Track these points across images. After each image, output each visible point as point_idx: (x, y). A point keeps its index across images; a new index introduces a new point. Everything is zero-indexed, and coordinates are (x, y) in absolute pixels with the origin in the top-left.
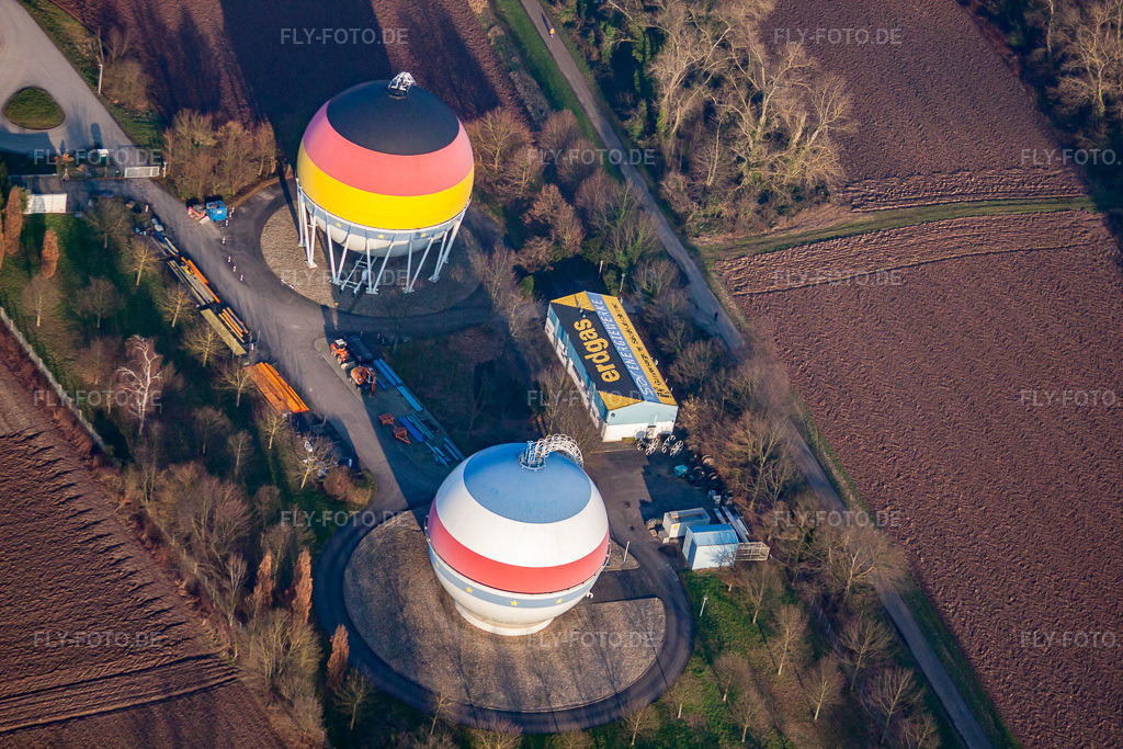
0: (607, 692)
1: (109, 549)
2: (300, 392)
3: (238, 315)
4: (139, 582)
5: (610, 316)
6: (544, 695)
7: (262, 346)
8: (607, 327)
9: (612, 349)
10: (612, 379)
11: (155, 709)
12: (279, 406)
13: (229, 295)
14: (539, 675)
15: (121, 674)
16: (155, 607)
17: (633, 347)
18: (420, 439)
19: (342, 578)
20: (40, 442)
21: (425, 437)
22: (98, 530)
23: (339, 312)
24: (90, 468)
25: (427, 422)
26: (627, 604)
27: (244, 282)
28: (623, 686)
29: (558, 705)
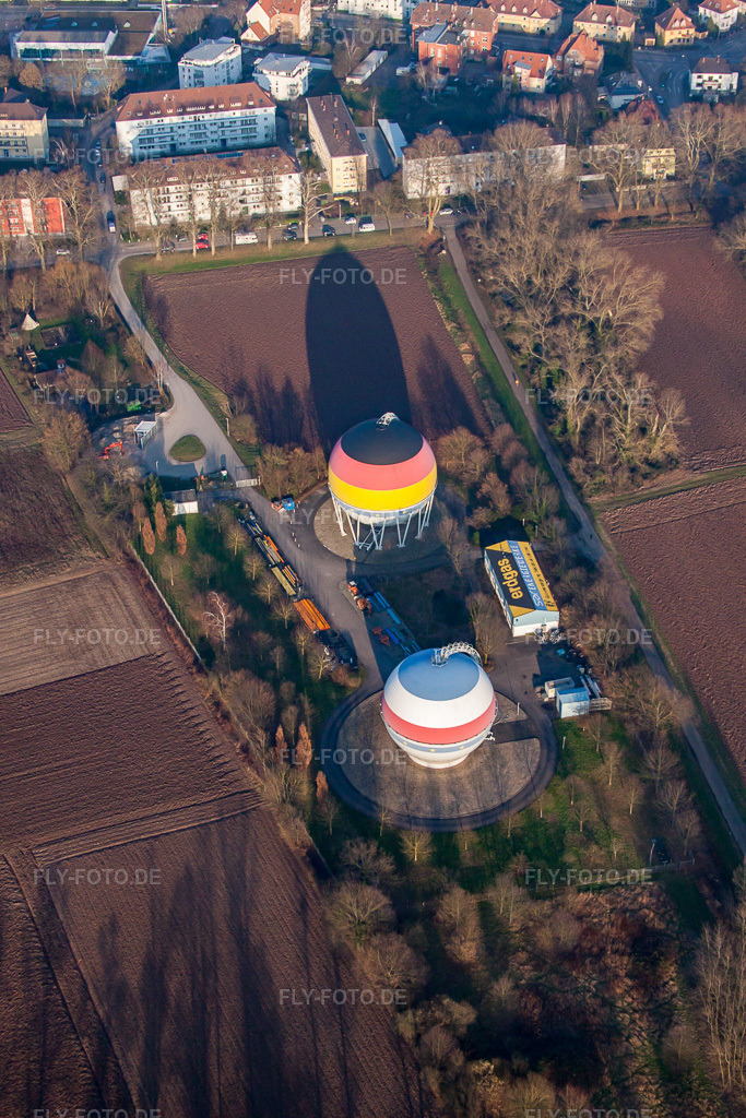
0: (497, 803)
1: (197, 725)
2: (327, 617)
3: (294, 570)
4: (212, 745)
5: (521, 555)
6: (456, 806)
7: (306, 587)
8: (518, 562)
9: (520, 578)
10: (518, 597)
11: (212, 826)
12: (312, 626)
13: (290, 557)
14: (454, 794)
15: (195, 805)
16: (220, 761)
17: (534, 574)
18: (397, 642)
19: (337, 735)
20: (164, 659)
21: (400, 641)
22: (192, 713)
23: (357, 563)
24: (192, 674)
25: (403, 631)
26: (516, 743)
27: (300, 548)
28: (508, 798)
29: (464, 813)
